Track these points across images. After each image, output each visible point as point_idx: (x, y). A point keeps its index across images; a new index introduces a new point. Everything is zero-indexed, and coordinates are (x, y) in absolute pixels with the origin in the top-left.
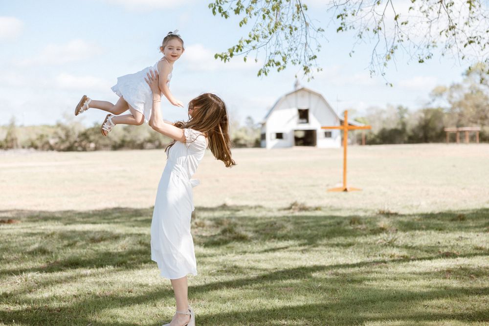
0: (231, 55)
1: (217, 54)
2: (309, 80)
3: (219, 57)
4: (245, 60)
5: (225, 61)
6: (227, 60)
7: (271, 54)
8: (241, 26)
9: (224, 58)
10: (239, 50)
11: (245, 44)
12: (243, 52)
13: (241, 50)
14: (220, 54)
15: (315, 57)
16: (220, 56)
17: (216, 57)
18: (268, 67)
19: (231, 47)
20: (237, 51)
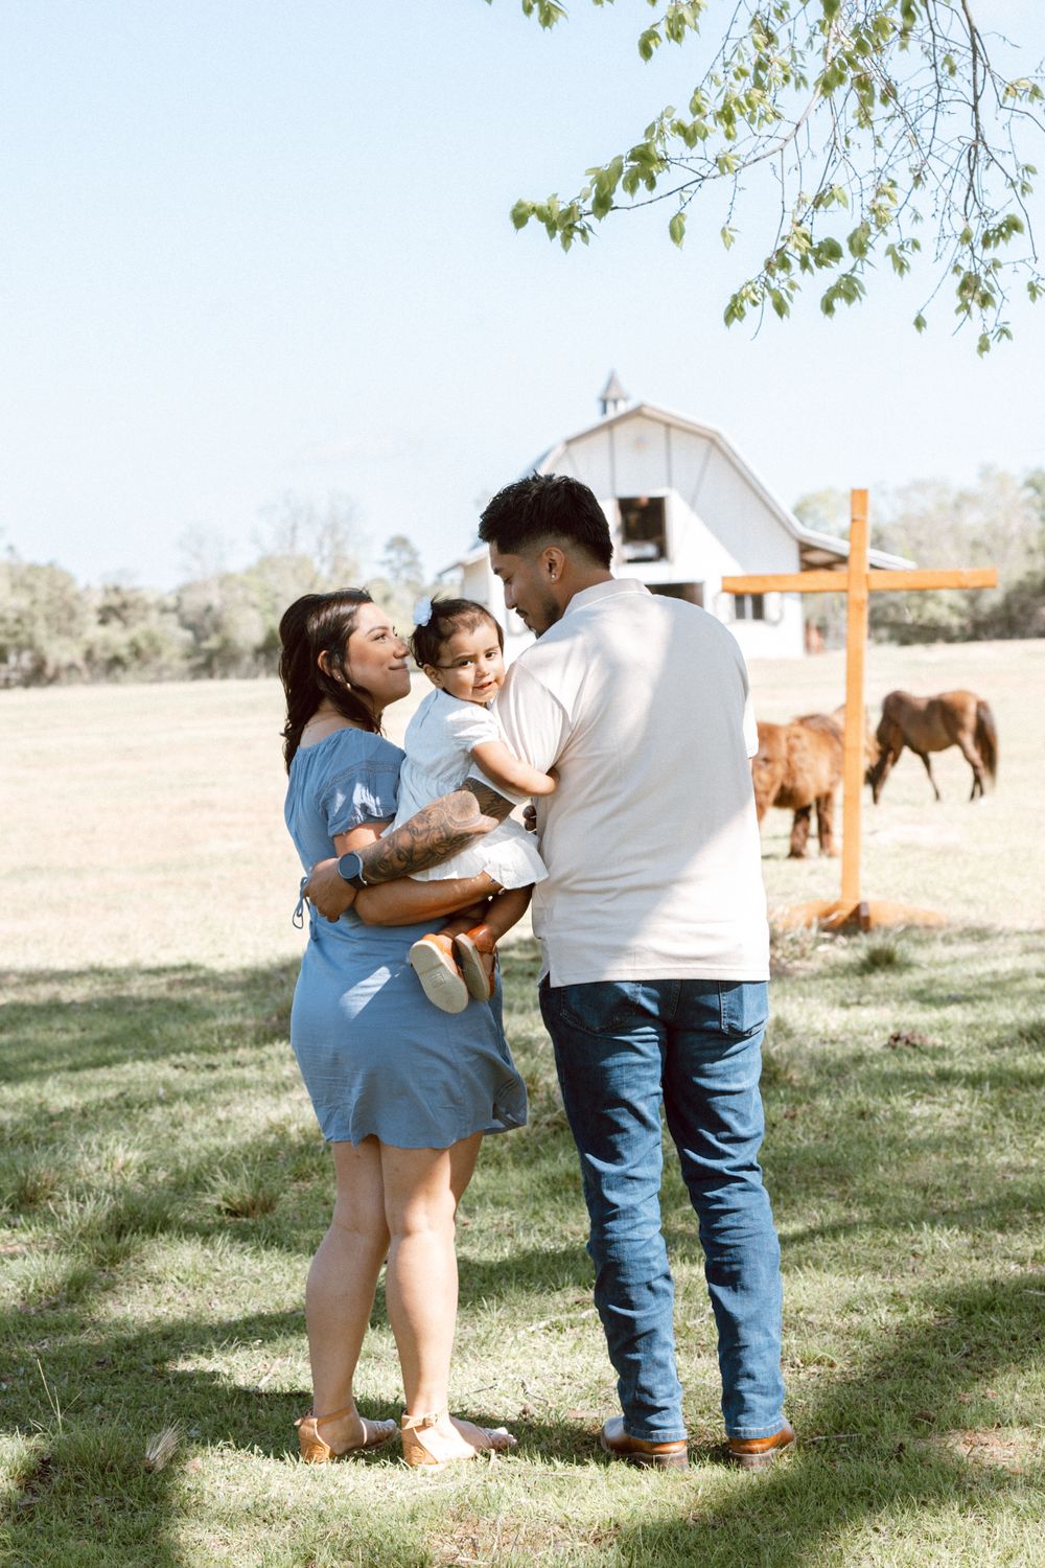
0: (603, 204)
1: (520, 205)
2: (984, 347)
3: (533, 219)
4: (676, 232)
5: (567, 238)
6: (577, 235)
7: (801, 201)
8: (646, 51)
9: (562, 224)
10: (642, 183)
11: (674, 145)
12: (658, 191)
13: (652, 184)
14: (541, 201)
15: (1013, 225)
16: (543, 215)
17: (519, 219)
18: (780, 274)
19: (604, 162)
20: (632, 186)
